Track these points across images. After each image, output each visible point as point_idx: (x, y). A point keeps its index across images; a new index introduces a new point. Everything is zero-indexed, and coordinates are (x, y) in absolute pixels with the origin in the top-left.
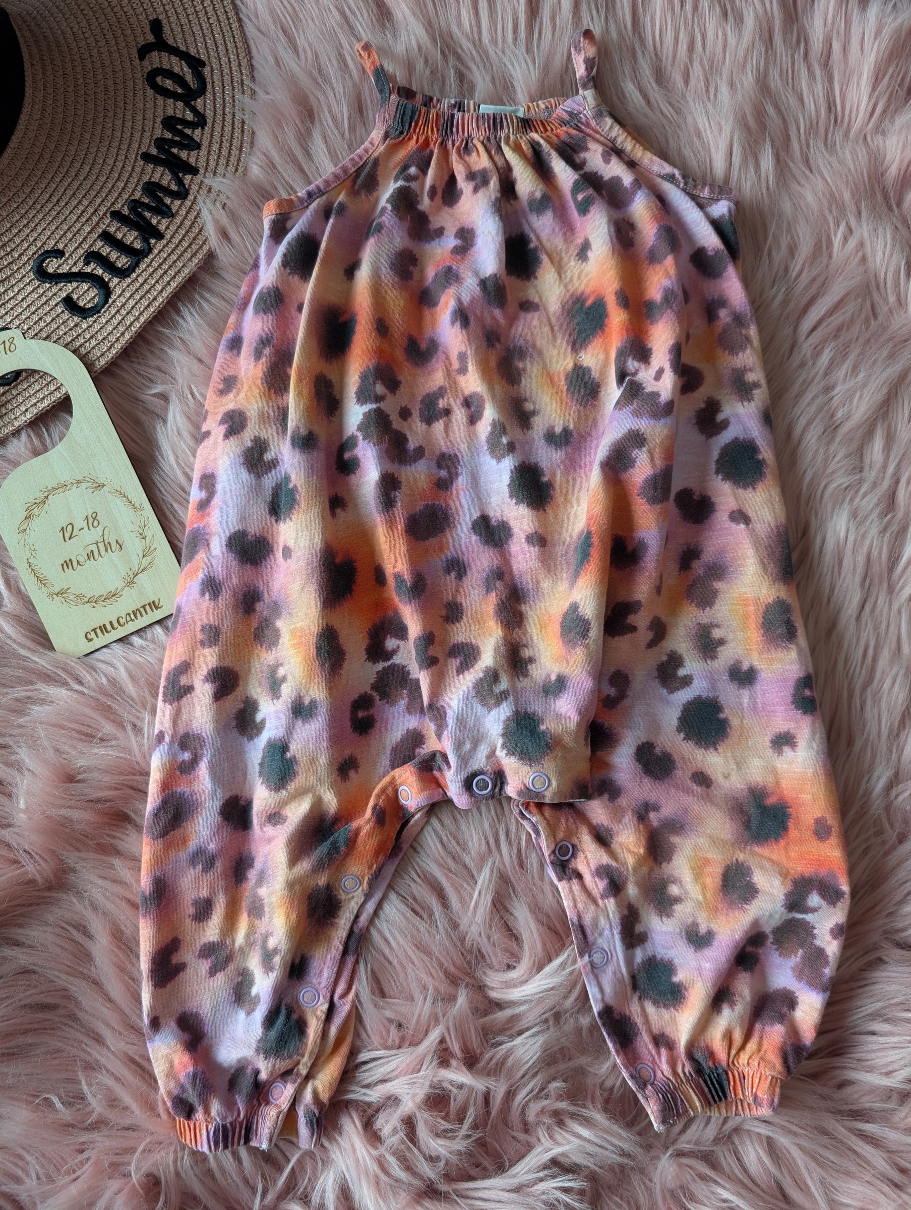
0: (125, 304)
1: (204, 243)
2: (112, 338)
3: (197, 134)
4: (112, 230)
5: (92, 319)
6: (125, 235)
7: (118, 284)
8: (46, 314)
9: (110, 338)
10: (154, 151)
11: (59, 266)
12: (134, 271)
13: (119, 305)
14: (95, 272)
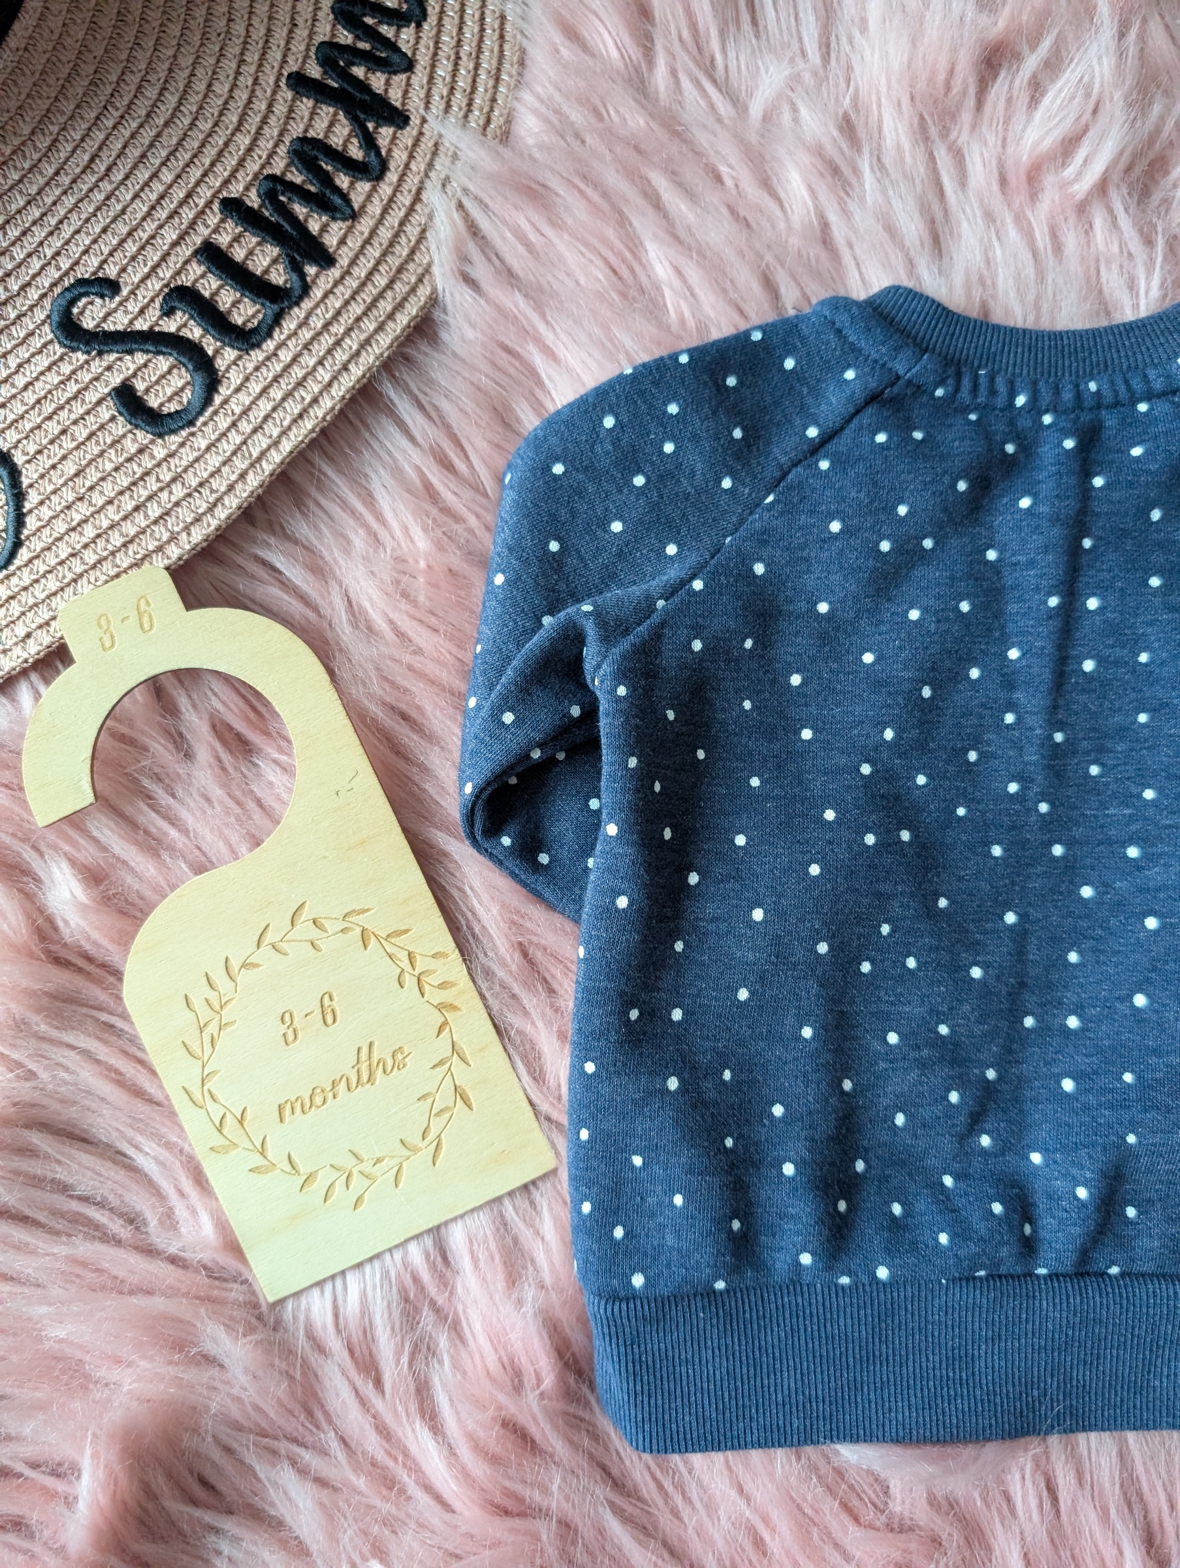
0: (249, 409)
1: (420, 280)
2: (219, 484)
3: (406, 38)
4: (223, 240)
5: (174, 440)
6: (251, 253)
7: (235, 363)
8: (75, 422)
9: (215, 483)
10: (314, 71)
11: (108, 314)
12: (269, 335)
13: (238, 410)
14: (185, 333)
